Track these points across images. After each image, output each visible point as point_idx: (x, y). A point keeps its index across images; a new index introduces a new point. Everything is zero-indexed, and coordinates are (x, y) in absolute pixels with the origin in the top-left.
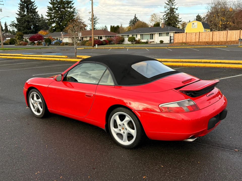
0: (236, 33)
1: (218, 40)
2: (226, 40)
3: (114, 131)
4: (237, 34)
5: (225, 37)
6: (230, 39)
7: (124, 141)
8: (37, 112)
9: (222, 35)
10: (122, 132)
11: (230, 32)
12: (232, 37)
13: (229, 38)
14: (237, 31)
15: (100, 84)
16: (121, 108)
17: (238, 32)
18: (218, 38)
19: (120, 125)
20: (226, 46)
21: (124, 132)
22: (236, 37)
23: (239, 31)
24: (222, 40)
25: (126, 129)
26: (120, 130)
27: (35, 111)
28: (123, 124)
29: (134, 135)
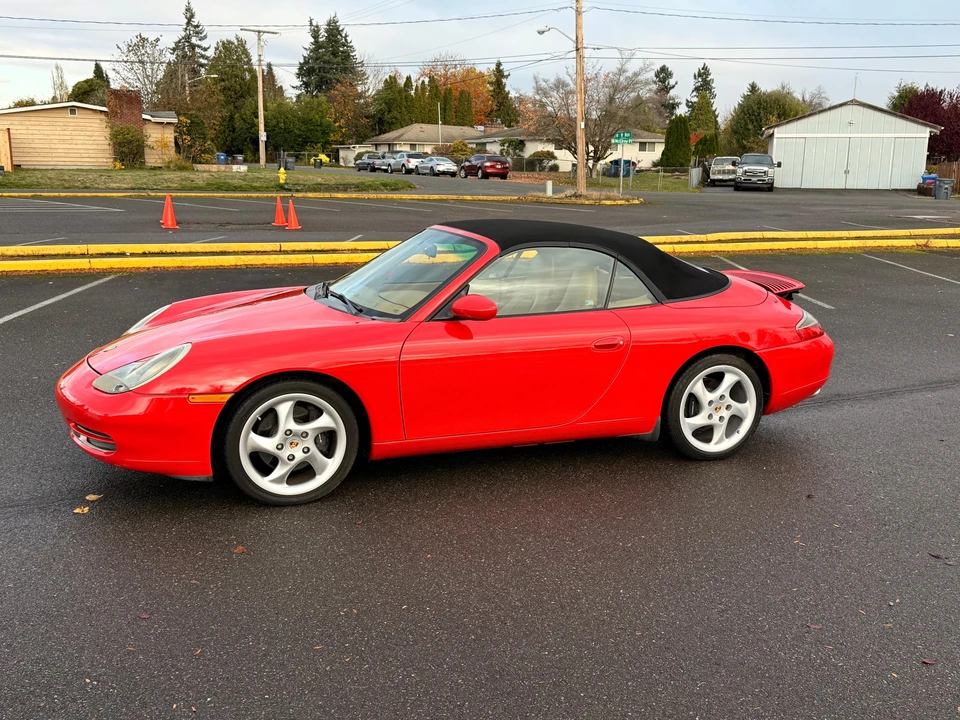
3: (688, 425)
7: (720, 441)
8: (285, 485)
10: (715, 420)
15: (611, 305)
16: (714, 356)
19: (711, 403)
21: (721, 418)
25: (728, 407)
26: (710, 416)
27: (278, 481)
28: (722, 397)
29: (747, 414)
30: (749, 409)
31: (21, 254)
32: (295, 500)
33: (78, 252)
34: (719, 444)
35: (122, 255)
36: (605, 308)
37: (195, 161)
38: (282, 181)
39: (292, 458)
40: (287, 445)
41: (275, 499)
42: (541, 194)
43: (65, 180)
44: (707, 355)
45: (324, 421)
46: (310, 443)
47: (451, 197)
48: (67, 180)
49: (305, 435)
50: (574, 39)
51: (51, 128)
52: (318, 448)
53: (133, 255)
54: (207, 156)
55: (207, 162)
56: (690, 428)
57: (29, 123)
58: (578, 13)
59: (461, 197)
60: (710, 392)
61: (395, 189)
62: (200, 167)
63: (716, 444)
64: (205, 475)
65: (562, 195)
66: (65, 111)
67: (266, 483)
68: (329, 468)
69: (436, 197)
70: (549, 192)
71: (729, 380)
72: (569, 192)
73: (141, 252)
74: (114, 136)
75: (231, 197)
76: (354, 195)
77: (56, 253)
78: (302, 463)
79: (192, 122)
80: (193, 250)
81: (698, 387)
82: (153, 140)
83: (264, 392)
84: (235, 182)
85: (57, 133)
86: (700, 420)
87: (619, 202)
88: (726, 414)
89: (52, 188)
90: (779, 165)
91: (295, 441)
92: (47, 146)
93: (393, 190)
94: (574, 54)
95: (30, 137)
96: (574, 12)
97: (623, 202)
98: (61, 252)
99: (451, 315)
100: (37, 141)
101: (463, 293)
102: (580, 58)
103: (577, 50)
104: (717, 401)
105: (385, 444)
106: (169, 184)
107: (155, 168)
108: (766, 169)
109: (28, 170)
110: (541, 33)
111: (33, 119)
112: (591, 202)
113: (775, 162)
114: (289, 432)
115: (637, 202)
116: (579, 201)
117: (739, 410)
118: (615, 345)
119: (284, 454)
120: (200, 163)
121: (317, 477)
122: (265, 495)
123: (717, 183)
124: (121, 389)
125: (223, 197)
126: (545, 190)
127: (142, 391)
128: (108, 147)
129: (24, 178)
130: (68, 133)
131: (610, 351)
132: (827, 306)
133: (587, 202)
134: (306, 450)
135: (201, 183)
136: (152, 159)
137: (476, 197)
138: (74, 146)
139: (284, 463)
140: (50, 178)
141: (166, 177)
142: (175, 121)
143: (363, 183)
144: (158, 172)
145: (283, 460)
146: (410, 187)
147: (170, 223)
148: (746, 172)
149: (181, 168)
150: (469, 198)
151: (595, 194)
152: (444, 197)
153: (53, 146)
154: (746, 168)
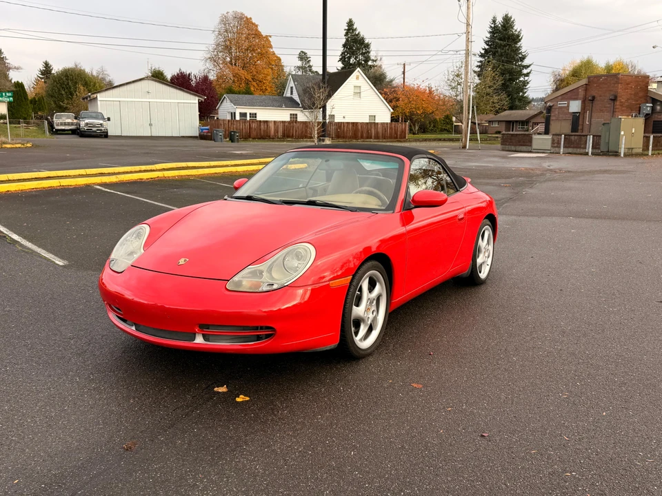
7: (484, 271)
8: (363, 342)
10: (484, 259)
21: (486, 257)
28: (485, 244)
29: (491, 251)
45: (379, 289)
49: (374, 301)
56: (478, 264)
60: (483, 242)
63: (483, 273)
64: (335, 344)
67: (358, 342)
68: (379, 323)
71: (487, 234)
81: (480, 241)
86: (480, 260)
87: (18, 146)
90: (109, 119)
91: (369, 307)
97: (20, 145)
99: (412, 206)
108: (101, 122)
113: (106, 117)
114: (369, 300)
115: (29, 145)
121: (374, 332)
123: (70, 132)
124: (275, 287)
127: (293, 286)
131: (462, 222)
134: (374, 312)
139: (366, 325)
145: (365, 322)
148: (87, 124)
154: (87, 121)
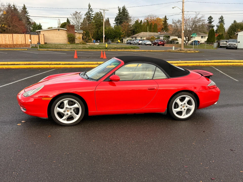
0: (21, 36)
1: (4, 43)
2: (12, 44)
3: (175, 111)
4: (22, 38)
5: (10, 40)
6: (16, 43)
8: (66, 121)
9: (8, 38)
10: (183, 110)
11: (15, 35)
12: (18, 40)
13: (15, 41)
14: (22, 34)
15: (154, 78)
16: (182, 93)
17: (23, 36)
18: (3, 41)
19: (181, 105)
20: (27, 49)
21: (185, 109)
22: (22, 40)
23: (24, 34)
24: (8, 43)
25: (187, 106)
26: (181, 109)
27: (64, 120)
28: (185, 104)
29: (192, 108)
30: (193, 107)
31: (36, 63)
32: (68, 125)
33: (49, 63)
34: (184, 116)
35: (60, 64)
36: (152, 79)
37: (87, 42)
38: (106, 47)
39: (67, 114)
40: (66, 111)
41: (63, 124)
42: (171, 50)
43: (56, 46)
44: (181, 92)
45: (76, 106)
46: (72, 111)
47: (147, 50)
48: (57, 46)
49: (71, 109)
50: (182, 9)
51: (54, 34)
52: (74, 112)
53: (62, 64)
54: (89, 41)
55: (90, 42)
56: (176, 112)
57: (48, 33)
58: (183, 3)
59: (150, 51)
60: (181, 102)
61: (134, 48)
62: (88, 43)
63: (183, 116)
64: (46, 118)
65: (177, 50)
66: (57, 30)
67: (61, 120)
68: (77, 117)
69: (143, 50)
70: (173, 49)
71: (187, 99)
72: (179, 49)
73: (64, 64)
74: (68, 36)
75: (93, 51)
76: (122, 50)
77: (44, 63)
78: (70, 116)
79: (86, 33)
80: (76, 63)
81: (178, 100)
82: (77, 37)
83: (60, 98)
84: (95, 47)
85: (55, 35)
86: (178, 110)
87: (192, 52)
88: (186, 108)
89: (53, 48)
91: (68, 110)
92: (53, 38)
93: (134, 49)
94: (182, 13)
95: (49, 36)
96: (182, 2)
97: (193, 52)
98: (46, 63)
99: (109, 80)
100: (50, 37)
101: (113, 74)
102: (183, 14)
103: (183, 12)
104: (183, 105)
105: (92, 112)
106: (80, 48)
107: (77, 44)
108: (235, 43)
109: (48, 44)
110: (173, 8)
111: (50, 32)
112: (184, 52)
113: (238, 41)
114: (67, 108)
115: (197, 52)
116: (181, 52)
117: (190, 107)
118: (154, 89)
119: (66, 113)
120: (88, 42)
121: (74, 119)
122: (61, 123)
123: (222, 47)
124: (28, 96)
125: (91, 51)
126: (172, 49)
127: (32, 97)
128: (66, 39)
129: (47, 46)
130: (58, 35)
131: (152, 90)
132: (237, 80)
133: (183, 52)
134: (71, 113)
135: (87, 47)
136: (77, 41)
137: (153, 51)
138: (59, 38)
139: (66, 116)
140: (53, 46)
141: (79, 46)
142: (82, 32)
143: (126, 47)
144: (78, 45)
145: (65, 115)
146: (138, 48)
147: (76, 57)
148: (229, 44)
149: (83, 44)
150: (152, 51)
151: (186, 50)
152: (145, 50)
153: (54, 38)
